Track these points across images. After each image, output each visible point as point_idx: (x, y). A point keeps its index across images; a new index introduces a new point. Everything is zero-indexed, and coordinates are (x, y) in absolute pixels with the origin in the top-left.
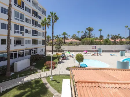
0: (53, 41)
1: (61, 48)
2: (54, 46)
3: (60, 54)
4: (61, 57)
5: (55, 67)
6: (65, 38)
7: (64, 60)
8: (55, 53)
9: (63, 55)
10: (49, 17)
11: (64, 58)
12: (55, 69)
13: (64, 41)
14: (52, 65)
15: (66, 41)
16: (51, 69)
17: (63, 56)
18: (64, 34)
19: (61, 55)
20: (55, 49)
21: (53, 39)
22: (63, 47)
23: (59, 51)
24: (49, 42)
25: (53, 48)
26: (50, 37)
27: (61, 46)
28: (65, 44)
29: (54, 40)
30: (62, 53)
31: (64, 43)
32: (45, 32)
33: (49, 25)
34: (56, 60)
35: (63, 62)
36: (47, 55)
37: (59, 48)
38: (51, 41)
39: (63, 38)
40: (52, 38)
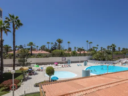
0: (14, 52)
1: (26, 61)
2: (17, 60)
3: (26, 68)
4: (27, 72)
5: (19, 87)
6: (32, 49)
7: (32, 75)
8: (17, 68)
9: (30, 69)
10: (7, 20)
11: (32, 72)
12: (19, 89)
13: (30, 53)
14: (13, 84)
15: (33, 52)
16: (12, 90)
17: (30, 71)
18: (31, 44)
19: (27, 70)
20: (18, 63)
21: (14, 50)
22: (29, 60)
23: (24, 65)
24: (7, 54)
25: (14, 61)
26: (10, 47)
27: (27, 59)
28: (32, 56)
29: (16, 52)
30: (29, 67)
31: (31, 54)
32: (1, 40)
33: (8, 30)
34: (20, 77)
35: (30, 78)
36: (4, 72)
37: (24, 61)
38: (12, 53)
39: (29, 49)
40: (12, 49)
